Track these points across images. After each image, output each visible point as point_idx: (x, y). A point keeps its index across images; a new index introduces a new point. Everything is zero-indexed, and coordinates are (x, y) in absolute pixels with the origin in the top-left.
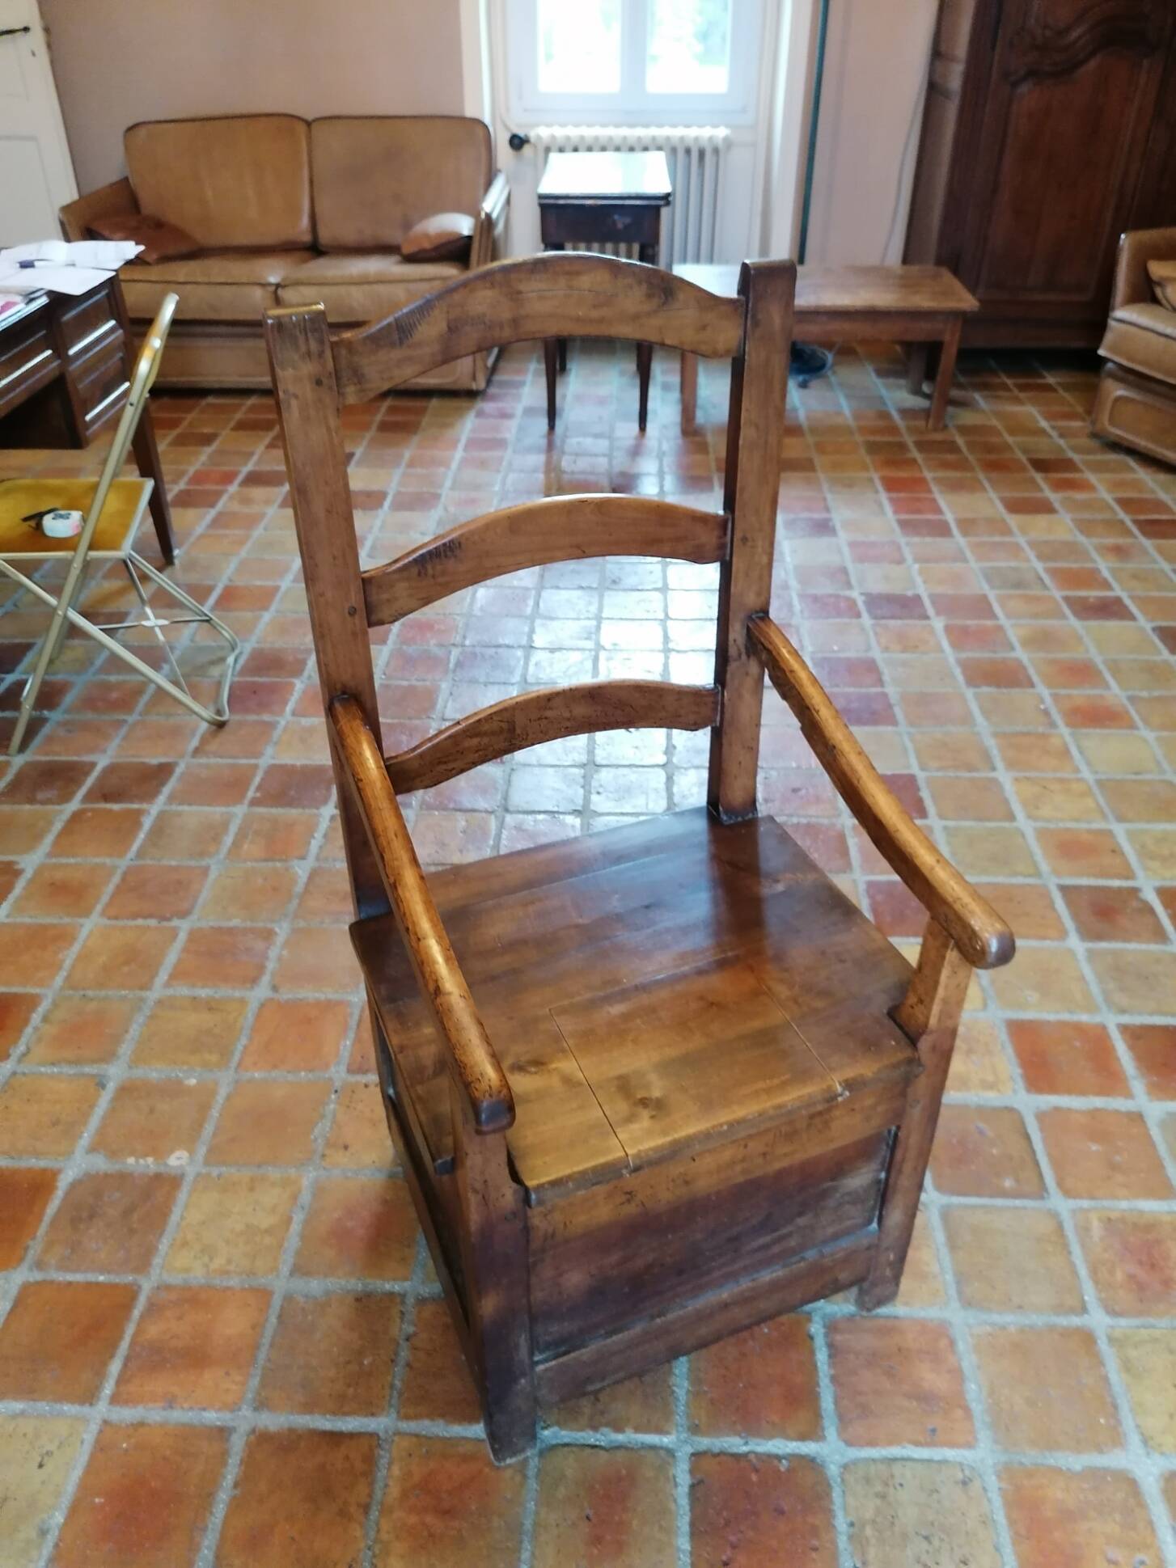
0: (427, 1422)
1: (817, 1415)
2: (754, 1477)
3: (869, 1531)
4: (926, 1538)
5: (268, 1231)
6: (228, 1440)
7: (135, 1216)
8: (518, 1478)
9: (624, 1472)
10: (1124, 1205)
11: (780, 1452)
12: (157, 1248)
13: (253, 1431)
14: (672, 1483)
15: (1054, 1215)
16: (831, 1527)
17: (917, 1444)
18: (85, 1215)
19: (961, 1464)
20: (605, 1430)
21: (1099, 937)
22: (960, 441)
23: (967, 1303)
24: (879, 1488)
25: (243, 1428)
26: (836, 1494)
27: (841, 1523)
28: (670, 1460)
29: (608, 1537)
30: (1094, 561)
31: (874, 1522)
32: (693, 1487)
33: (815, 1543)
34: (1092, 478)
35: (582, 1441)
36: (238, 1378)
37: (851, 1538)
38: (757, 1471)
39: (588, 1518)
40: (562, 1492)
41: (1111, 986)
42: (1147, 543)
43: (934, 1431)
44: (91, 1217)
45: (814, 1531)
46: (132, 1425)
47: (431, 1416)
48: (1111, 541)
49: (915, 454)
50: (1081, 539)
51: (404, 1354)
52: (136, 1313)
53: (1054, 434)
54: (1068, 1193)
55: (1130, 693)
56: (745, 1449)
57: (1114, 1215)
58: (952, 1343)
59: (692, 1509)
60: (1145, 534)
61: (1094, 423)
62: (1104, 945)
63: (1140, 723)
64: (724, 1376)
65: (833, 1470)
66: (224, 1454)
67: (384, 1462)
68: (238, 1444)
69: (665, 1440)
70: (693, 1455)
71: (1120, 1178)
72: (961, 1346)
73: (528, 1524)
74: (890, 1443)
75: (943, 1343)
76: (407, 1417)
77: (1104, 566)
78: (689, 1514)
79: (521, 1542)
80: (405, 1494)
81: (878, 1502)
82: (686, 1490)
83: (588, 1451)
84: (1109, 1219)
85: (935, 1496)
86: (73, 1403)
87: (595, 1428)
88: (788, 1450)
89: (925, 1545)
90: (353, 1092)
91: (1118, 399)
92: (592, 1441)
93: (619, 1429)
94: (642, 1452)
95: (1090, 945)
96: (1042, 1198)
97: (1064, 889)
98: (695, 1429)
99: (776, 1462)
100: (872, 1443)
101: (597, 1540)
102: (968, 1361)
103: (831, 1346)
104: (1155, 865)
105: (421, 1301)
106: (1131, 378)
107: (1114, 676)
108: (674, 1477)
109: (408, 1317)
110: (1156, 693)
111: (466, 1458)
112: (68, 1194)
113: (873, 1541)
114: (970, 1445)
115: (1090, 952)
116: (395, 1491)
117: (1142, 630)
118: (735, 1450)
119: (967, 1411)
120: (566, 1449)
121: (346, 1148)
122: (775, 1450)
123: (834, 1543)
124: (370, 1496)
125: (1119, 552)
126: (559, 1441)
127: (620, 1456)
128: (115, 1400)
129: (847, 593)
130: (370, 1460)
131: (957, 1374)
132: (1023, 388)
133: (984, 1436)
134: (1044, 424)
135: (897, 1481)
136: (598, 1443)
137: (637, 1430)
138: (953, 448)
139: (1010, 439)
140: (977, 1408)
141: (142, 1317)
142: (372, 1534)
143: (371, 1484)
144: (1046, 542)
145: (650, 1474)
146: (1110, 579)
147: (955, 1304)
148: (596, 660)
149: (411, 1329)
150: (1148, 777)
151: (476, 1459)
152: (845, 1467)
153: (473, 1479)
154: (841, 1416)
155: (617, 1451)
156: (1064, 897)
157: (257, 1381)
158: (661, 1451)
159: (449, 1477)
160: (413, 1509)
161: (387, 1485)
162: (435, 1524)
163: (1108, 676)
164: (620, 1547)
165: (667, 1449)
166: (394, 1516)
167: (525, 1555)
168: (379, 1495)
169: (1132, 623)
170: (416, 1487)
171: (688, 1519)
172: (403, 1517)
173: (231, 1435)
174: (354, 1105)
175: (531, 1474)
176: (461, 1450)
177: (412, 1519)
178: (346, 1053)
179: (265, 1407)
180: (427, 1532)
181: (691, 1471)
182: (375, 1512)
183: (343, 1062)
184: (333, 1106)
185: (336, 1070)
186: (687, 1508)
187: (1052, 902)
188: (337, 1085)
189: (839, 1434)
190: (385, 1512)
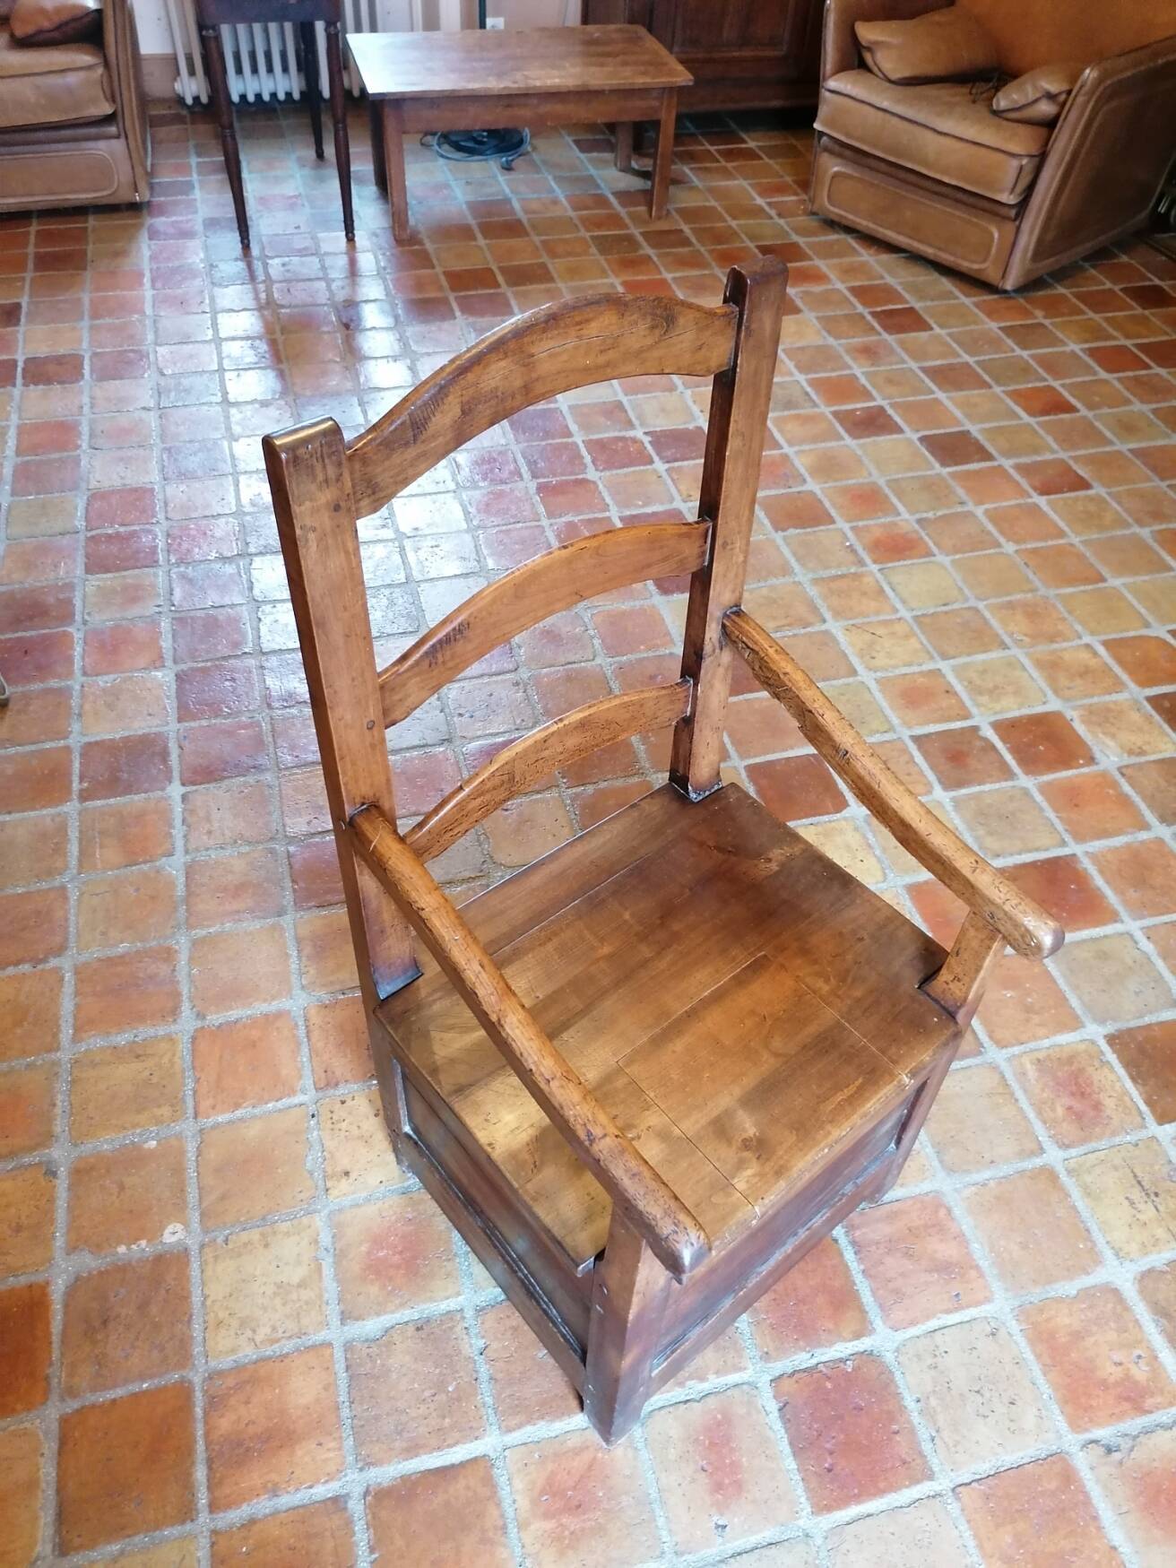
0: (529, 1429)
1: (862, 1312)
2: (829, 1385)
3: (933, 1402)
4: (978, 1392)
5: (302, 1285)
6: (345, 1509)
7: (154, 1310)
8: (630, 1453)
9: (719, 1416)
10: (1046, 1043)
11: (842, 1355)
12: (192, 1337)
13: (367, 1493)
14: (763, 1412)
15: (995, 1068)
16: (903, 1409)
17: (948, 1312)
18: (97, 1324)
19: (986, 1318)
20: (689, 1383)
21: (960, 784)
22: (686, 229)
23: (950, 1170)
24: (930, 1361)
25: (357, 1491)
26: (898, 1376)
27: (909, 1402)
28: (755, 1392)
29: (727, 1481)
30: (850, 368)
31: (934, 1392)
32: (780, 1410)
33: (895, 1427)
34: (822, 264)
35: (674, 1400)
36: (333, 1445)
37: (921, 1412)
38: (829, 1378)
39: (703, 1470)
40: (673, 1454)
41: (981, 832)
42: (890, 339)
43: (957, 1295)
44: (105, 1323)
45: (891, 1418)
46: (243, 1525)
47: (530, 1421)
48: (858, 341)
49: (648, 250)
50: (831, 341)
51: (484, 1370)
52: (199, 1411)
53: (773, 213)
54: (1001, 1044)
55: (918, 516)
56: (814, 1361)
57: (1041, 1055)
58: (949, 1211)
59: (787, 1431)
60: (887, 328)
61: (812, 201)
62: (964, 791)
63: (935, 549)
65: (889, 1357)
66: (349, 1523)
67: (502, 1481)
68: (356, 1507)
69: (745, 1375)
70: (772, 1381)
71: (1036, 1019)
72: (957, 1212)
73: (654, 1494)
74: (928, 1318)
75: (942, 1213)
76: (509, 1430)
77: (859, 371)
78: (786, 1436)
79: (653, 1511)
80: (535, 1502)
81: (933, 1372)
82: (776, 1414)
83: (683, 1407)
84: (1039, 1060)
85: (975, 1353)
86: (173, 1525)
87: (681, 1385)
88: (849, 1352)
89: (979, 1399)
90: (332, 1112)
91: (836, 175)
92: (683, 1398)
93: (702, 1379)
94: (729, 1393)
95: (953, 794)
96: (980, 1053)
97: (917, 739)
98: (766, 1357)
99: (842, 1365)
100: (913, 1323)
101: (718, 1487)
102: (965, 1222)
103: (854, 1243)
104: (984, 699)
105: (480, 1311)
106: (848, 153)
107: (900, 499)
108: (763, 1407)
109: (473, 1331)
110: (940, 513)
111: (578, 1451)
112: (66, 1306)
113: (939, 1409)
114: (988, 1300)
115: (953, 799)
116: (524, 1503)
117: (909, 441)
118: (805, 1365)
119: (977, 1268)
120: (663, 1412)
121: (347, 1174)
122: (839, 1355)
123: (910, 1422)
124: (502, 1516)
125: (869, 353)
127: (712, 1402)
128: (213, 1507)
129: (631, 434)
130: (489, 1482)
131: (960, 1238)
132: (729, 155)
133: (996, 1286)
134: (760, 201)
135: (942, 1349)
136: (687, 1398)
137: (717, 1373)
138: (680, 240)
139: (734, 223)
140: (984, 1264)
141: (206, 1413)
142: (518, 1550)
143: (498, 1505)
144: (802, 349)
145: (742, 1411)
146: (869, 387)
147: (941, 1174)
148: (402, 550)
149: (481, 1343)
150: (956, 606)
151: (587, 1447)
152: (897, 1350)
153: (590, 1467)
154: (881, 1307)
155: (707, 1399)
156: (919, 748)
157: (351, 1442)
158: (745, 1387)
159: (569, 1473)
160: (547, 1515)
161: (514, 1501)
162: (572, 1522)
163: (894, 500)
164: (739, 1486)
165: (748, 1383)
166: (532, 1527)
167: (661, 1521)
168: (510, 1513)
169: (900, 436)
170: (543, 1492)
171: (786, 1441)
172: (540, 1526)
173: (346, 1502)
174: (338, 1126)
175: (640, 1445)
176: (570, 1444)
177: (549, 1525)
178: (307, 1072)
179: (369, 1464)
180: (567, 1533)
181: (775, 1397)
182: (513, 1530)
183: (308, 1082)
184: (315, 1133)
185: (304, 1092)
186: (783, 1431)
187: (912, 757)
188: (312, 1109)
189: (884, 1323)
190: (522, 1526)
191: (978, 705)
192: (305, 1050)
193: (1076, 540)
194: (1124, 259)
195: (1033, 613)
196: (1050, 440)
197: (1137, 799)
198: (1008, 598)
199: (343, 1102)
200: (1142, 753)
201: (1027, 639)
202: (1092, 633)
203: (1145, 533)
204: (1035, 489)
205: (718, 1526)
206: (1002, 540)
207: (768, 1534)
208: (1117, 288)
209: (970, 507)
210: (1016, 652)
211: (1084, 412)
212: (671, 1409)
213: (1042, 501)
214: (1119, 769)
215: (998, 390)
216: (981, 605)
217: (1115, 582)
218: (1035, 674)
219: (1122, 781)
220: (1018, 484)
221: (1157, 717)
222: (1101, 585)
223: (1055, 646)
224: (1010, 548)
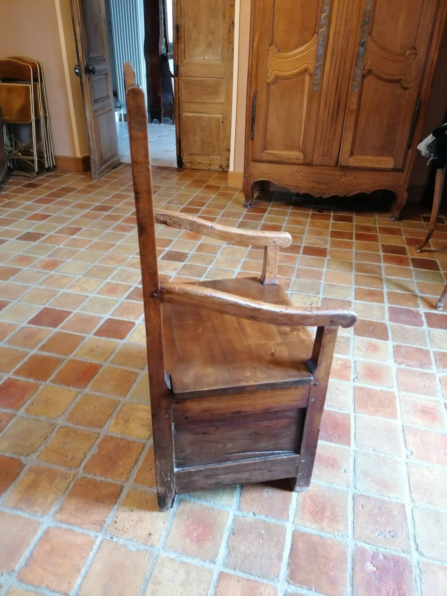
5: (188, 574)
8: (312, 485)
13: (289, 583)
16: (329, 411)
25: (286, 585)
27: (327, 409)
29: (332, 463)
33: (333, 415)
36: (263, 588)
37: (332, 408)
39: (326, 467)
45: (330, 414)
47: (287, 510)
51: (262, 517)
55: (46, 255)
63: (64, 260)
67: (304, 530)
68: (292, 589)
73: (327, 485)
76: (288, 518)
79: (333, 488)
80: (316, 522)
90: (117, 529)
97: (127, 299)
101: (333, 466)
105: (239, 509)
107: (34, 255)
109: (245, 514)
110: (51, 252)
111: (304, 500)
113: (333, 403)
116: (315, 526)
117: (14, 241)
121: (150, 534)
123: (333, 411)
124: (317, 535)
130: (303, 534)
142: (330, 535)
143: (312, 535)
149: (251, 514)
150: (90, 268)
151: (305, 497)
153: (312, 499)
156: (131, 299)
157: (265, 580)
159: (311, 506)
160: (322, 520)
161: (313, 529)
162: (328, 513)
163: (32, 255)
164: (334, 460)
166: (324, 527)
167: (337, 487)
168: (316, 532)
169: (9, 241)
170: (314, 518)
171: (326, 442)
172: (325, 524)
173: (288, 593)
174: (125, 529)
176: (301, 501)
177: (326, 521)
178: (87, 532)
179: (278, 576)
180: (330, 516)
182: (323, 534)
183: (92, 534)
184: (121, 540)
185: (97, 537)
186: (322, 441)
187: (133, 303)
188: (108, 537)
190: (323, 530)
191: (130, 283)
192: (75, 529)
193: (96, 240)
194: (11, 181)
195: (110, 258)
196: (55, 224)
197: (189, 277)
198: (100, 259)
199: (116, 522)
200: (176, 269)
201: (119, 264)
202: (131, 255)
203: (109, 230)
204: (69, 235)
205: (344, 472)
206: (78, 249)
207: (351, 460)
208: (20, 187)
209: (57, 247)
210: (119, 268)
211: (54, 215)
213: (74, 236)
214: (177, 274)
215: (22, 220)
216: (96, 264)
217: (119, 243)
218: (132, 269)
219: (181, 276)
220: (62, 236)
221: (169, 261)
222: (116, 245)
223: (126, 262)
224: (82, 250)
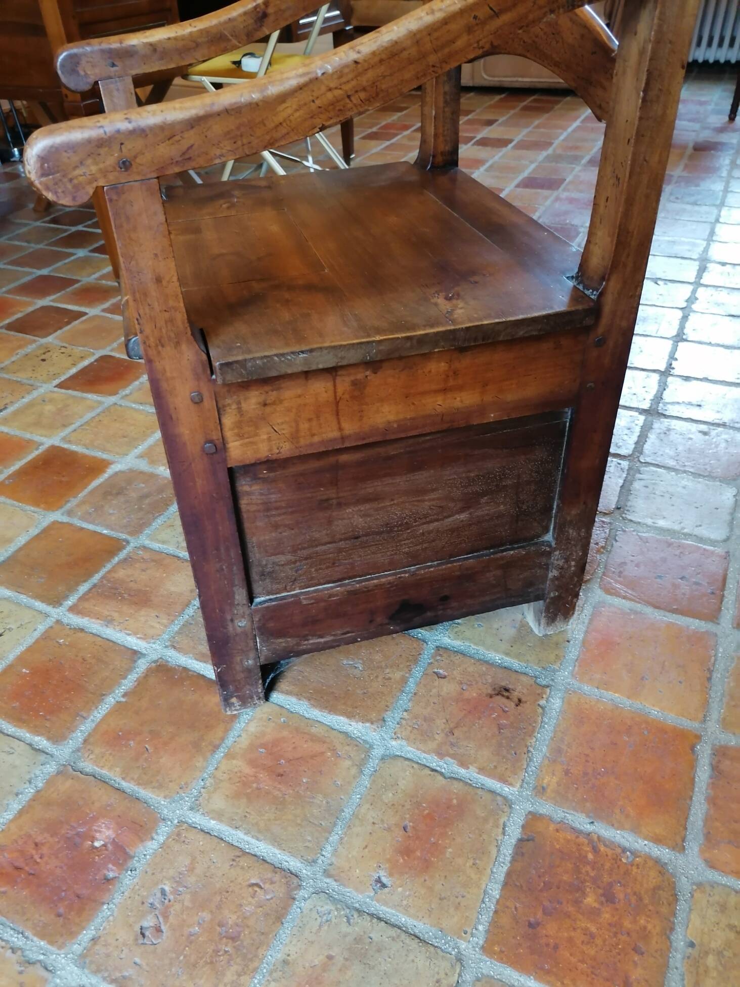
0: (294, 700)
1: (682, 825)
2: (590, 856)
3: (711, 960)
6: (135, 661)
7: (147, 501)
8: (354, 771)
9: (455, 801)
11: (626, 845)
12: (150, 524)
13: (156, 662)
14: (501, 830)
16: (666, 938)
18: (114, 492)
20: (450, 760)
25: (152, 657)
27: (679, 939)
28: (506, 809)
29: (418, 854)
31: (720, 954)
32: (520, 841)
33: (643, 948)
35: (424, 762)
36: (165, 621)
37: (687, 958)
38: (595, 851)
39: (405, 829)
40: (389, 796)
44: (118, 494)
45: (645, 937)
46: (75, 628)
52: (116, 559)
56: (588, 828)
59: (514, 860)
64: (587, 755)
65: (684, 884)
66: (130, 670)
68: (142, 665)
69: (506, 790)
70: (530, 812)
73: (347, 812)
78: (509, 865)
79: (335, 825)
80: (252, 747)
82: (514, 841)
83: (428, 772)
86: (43, 602)
87: (441, 755)
88: (637, 847)
92: (434, 765)
93: (463, 764)
94: (480, 792)
98: (540, 790)
99: (618, 851)
101: (406, 852)
103: (716, 769)
108: (504, 826)
112: (110, 477)
113: (713, 973)
116: (244, 742)
118: (577, 825)
120: (407, 762)
122: (621, 841)
123: (665, 955)
124: (223, 739)
126: (403, 754)
127: (456, 787)
128: (71, 609)
136: (438, 769)
137: (481, 770)
141: (119, 563)
142: (211, 768)
143: (227, 731)
145: (480, 813)
151: (324, 742)
152: (700, 885)
153: (313, 757)
154: (708, 836)
155: (455, 782)
157: (176, 628)
158: (499, 798)
159: (294, 748)
160: (252, 763)
161: (239, 736)
162: (266, 782)
164: (427, 866)
165: (505, 798)
166: (234, 762)
167: (334, 838)
168: (229, 741)
170: (263, 746)
171: (505, 868)
172: (239, 764)
173: (139, 658)
175: (366, 771)
176: (313, 730)
177: (248, 770)
179: (174, 647)
180: (255, 785)
181: (523, 827)
182: (219, 754)
186: (508, 859)
189: (701, 851)
190: (229, 756)
205: (379, 881)
207: (420, 926)
212: (415, 766)
